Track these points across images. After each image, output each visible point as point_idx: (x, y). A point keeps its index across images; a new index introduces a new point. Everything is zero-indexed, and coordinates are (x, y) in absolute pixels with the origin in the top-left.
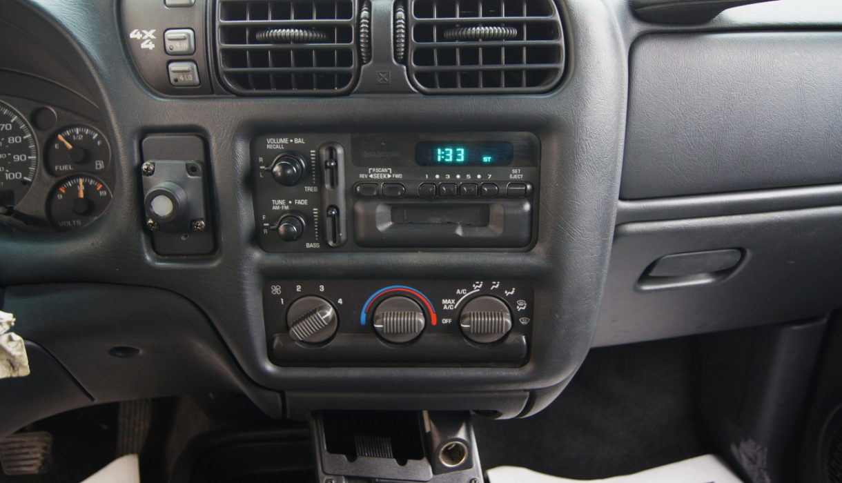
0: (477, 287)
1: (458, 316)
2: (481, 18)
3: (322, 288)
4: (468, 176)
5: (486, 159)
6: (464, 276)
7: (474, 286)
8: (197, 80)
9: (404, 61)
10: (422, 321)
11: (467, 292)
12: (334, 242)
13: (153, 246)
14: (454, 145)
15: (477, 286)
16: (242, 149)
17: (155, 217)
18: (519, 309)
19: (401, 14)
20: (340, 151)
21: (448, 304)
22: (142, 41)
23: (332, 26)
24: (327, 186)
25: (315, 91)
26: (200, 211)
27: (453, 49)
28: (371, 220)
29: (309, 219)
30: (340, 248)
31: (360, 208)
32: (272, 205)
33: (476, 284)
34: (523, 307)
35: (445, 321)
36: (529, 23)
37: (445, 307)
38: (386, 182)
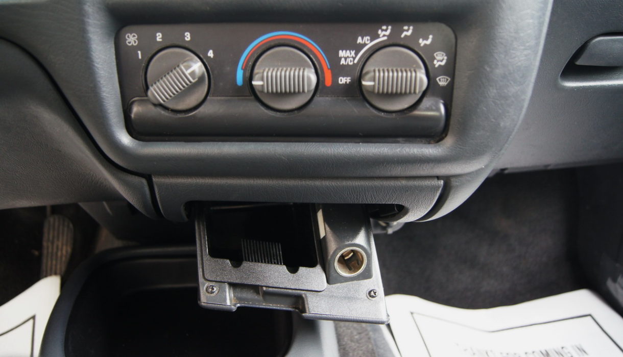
1: (359, 71)
3: (188, 36)
7: (380, 32)
10: (313, 78)
11: (372, 40)
15: (384, 33)
18: (437, 64)
21: (347, 57)
33: (383, 30)
34: (442, 61)
35: (343, 80)
37: (343, 62)
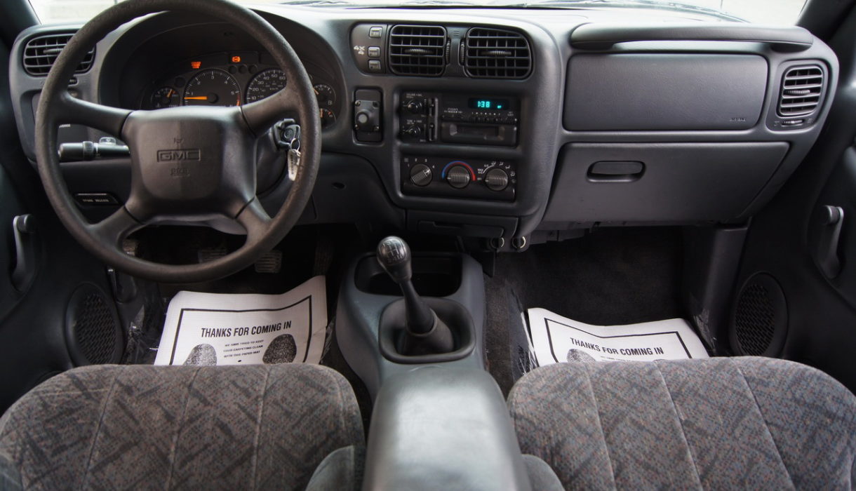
0: (493, 164)
1: (485, 176)
2: (497, 47)
3: (426, 160)
4: (490, 114)
5: (499, 107)
6: (487, 159)
8: (380, 68)
9: (463, 64)
10: (468, 178)
11: (489, 166)
12: (432, 139)
13: (356, 137)
14: (486, 100)
16: (396, 98)
17: (359, 123)
18: (511, 175)
19: (463, 45)
20: (436, 100)
21: (480, 171)
22: (359, 51)
23: (435, 49)
24: (430, 115)
25: (427, 74)
26: (377, 122)
27: (484, 60)
28: (448, 130)
29: (422, 129)
30: (434, 142)
31: (443, 125)
32: (407, 122)
34: (513, 174)
35: (479, 179)
36: (517, 50)
37: (479, 173)
38: (455, 114)
